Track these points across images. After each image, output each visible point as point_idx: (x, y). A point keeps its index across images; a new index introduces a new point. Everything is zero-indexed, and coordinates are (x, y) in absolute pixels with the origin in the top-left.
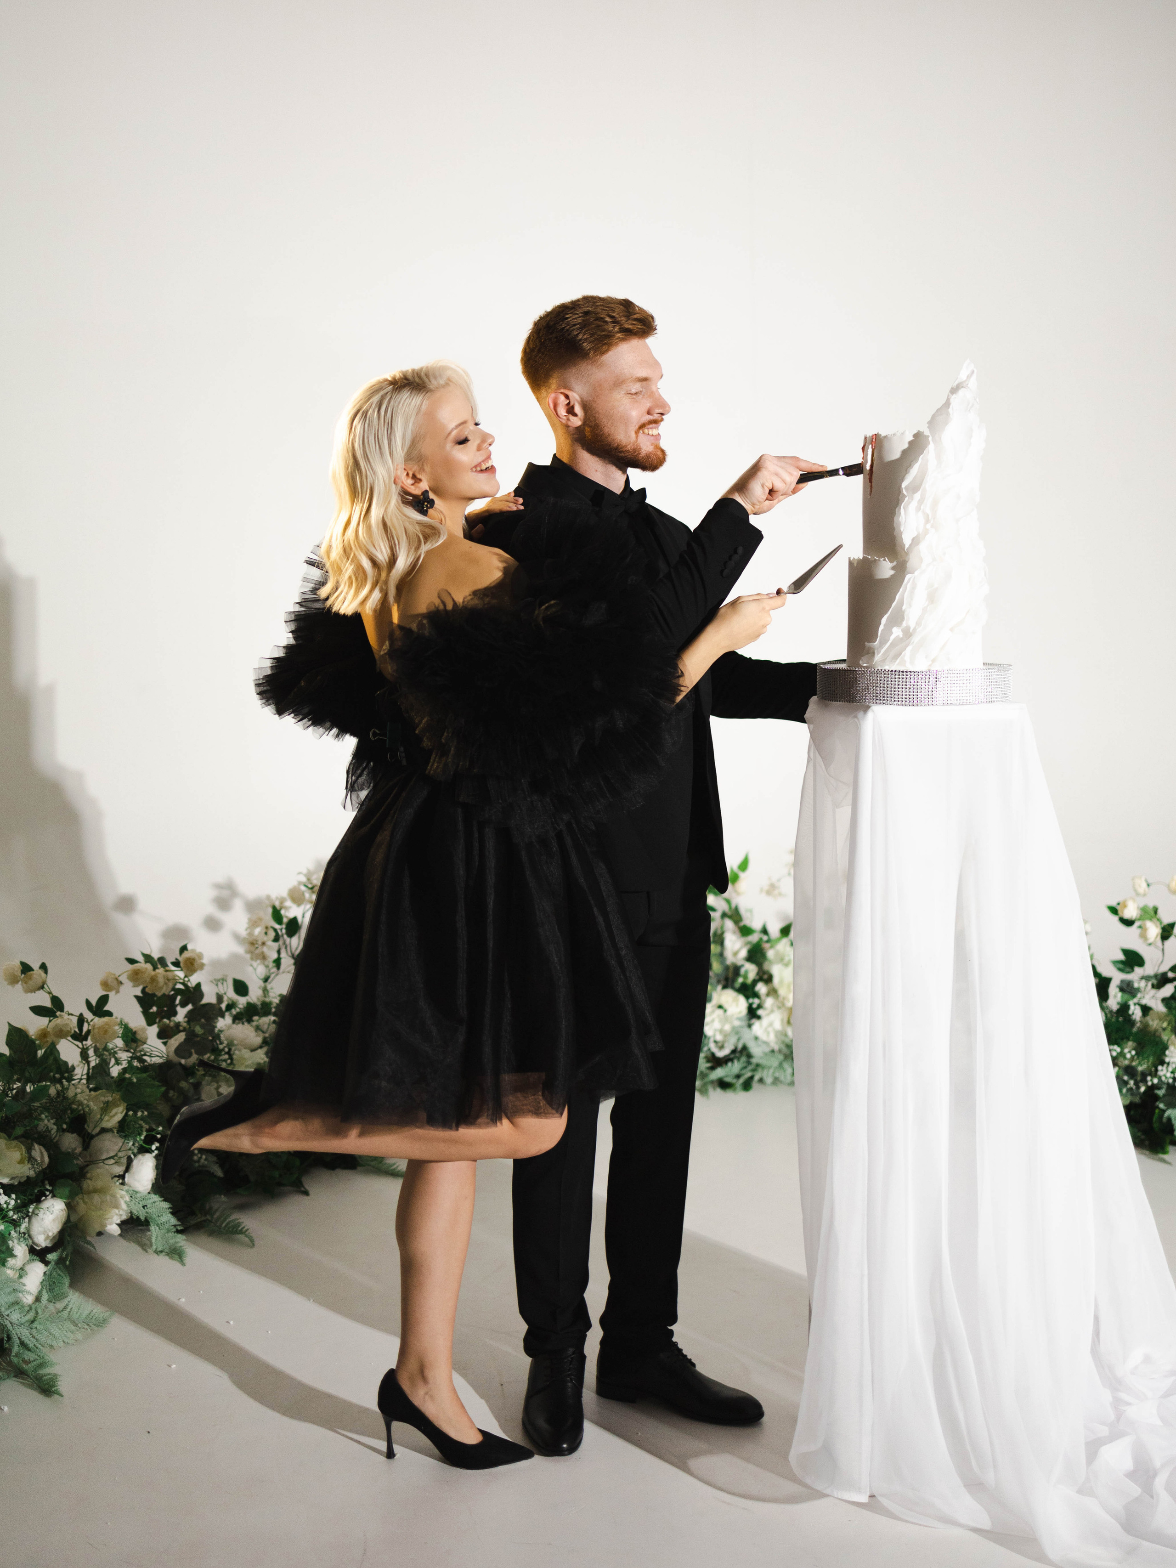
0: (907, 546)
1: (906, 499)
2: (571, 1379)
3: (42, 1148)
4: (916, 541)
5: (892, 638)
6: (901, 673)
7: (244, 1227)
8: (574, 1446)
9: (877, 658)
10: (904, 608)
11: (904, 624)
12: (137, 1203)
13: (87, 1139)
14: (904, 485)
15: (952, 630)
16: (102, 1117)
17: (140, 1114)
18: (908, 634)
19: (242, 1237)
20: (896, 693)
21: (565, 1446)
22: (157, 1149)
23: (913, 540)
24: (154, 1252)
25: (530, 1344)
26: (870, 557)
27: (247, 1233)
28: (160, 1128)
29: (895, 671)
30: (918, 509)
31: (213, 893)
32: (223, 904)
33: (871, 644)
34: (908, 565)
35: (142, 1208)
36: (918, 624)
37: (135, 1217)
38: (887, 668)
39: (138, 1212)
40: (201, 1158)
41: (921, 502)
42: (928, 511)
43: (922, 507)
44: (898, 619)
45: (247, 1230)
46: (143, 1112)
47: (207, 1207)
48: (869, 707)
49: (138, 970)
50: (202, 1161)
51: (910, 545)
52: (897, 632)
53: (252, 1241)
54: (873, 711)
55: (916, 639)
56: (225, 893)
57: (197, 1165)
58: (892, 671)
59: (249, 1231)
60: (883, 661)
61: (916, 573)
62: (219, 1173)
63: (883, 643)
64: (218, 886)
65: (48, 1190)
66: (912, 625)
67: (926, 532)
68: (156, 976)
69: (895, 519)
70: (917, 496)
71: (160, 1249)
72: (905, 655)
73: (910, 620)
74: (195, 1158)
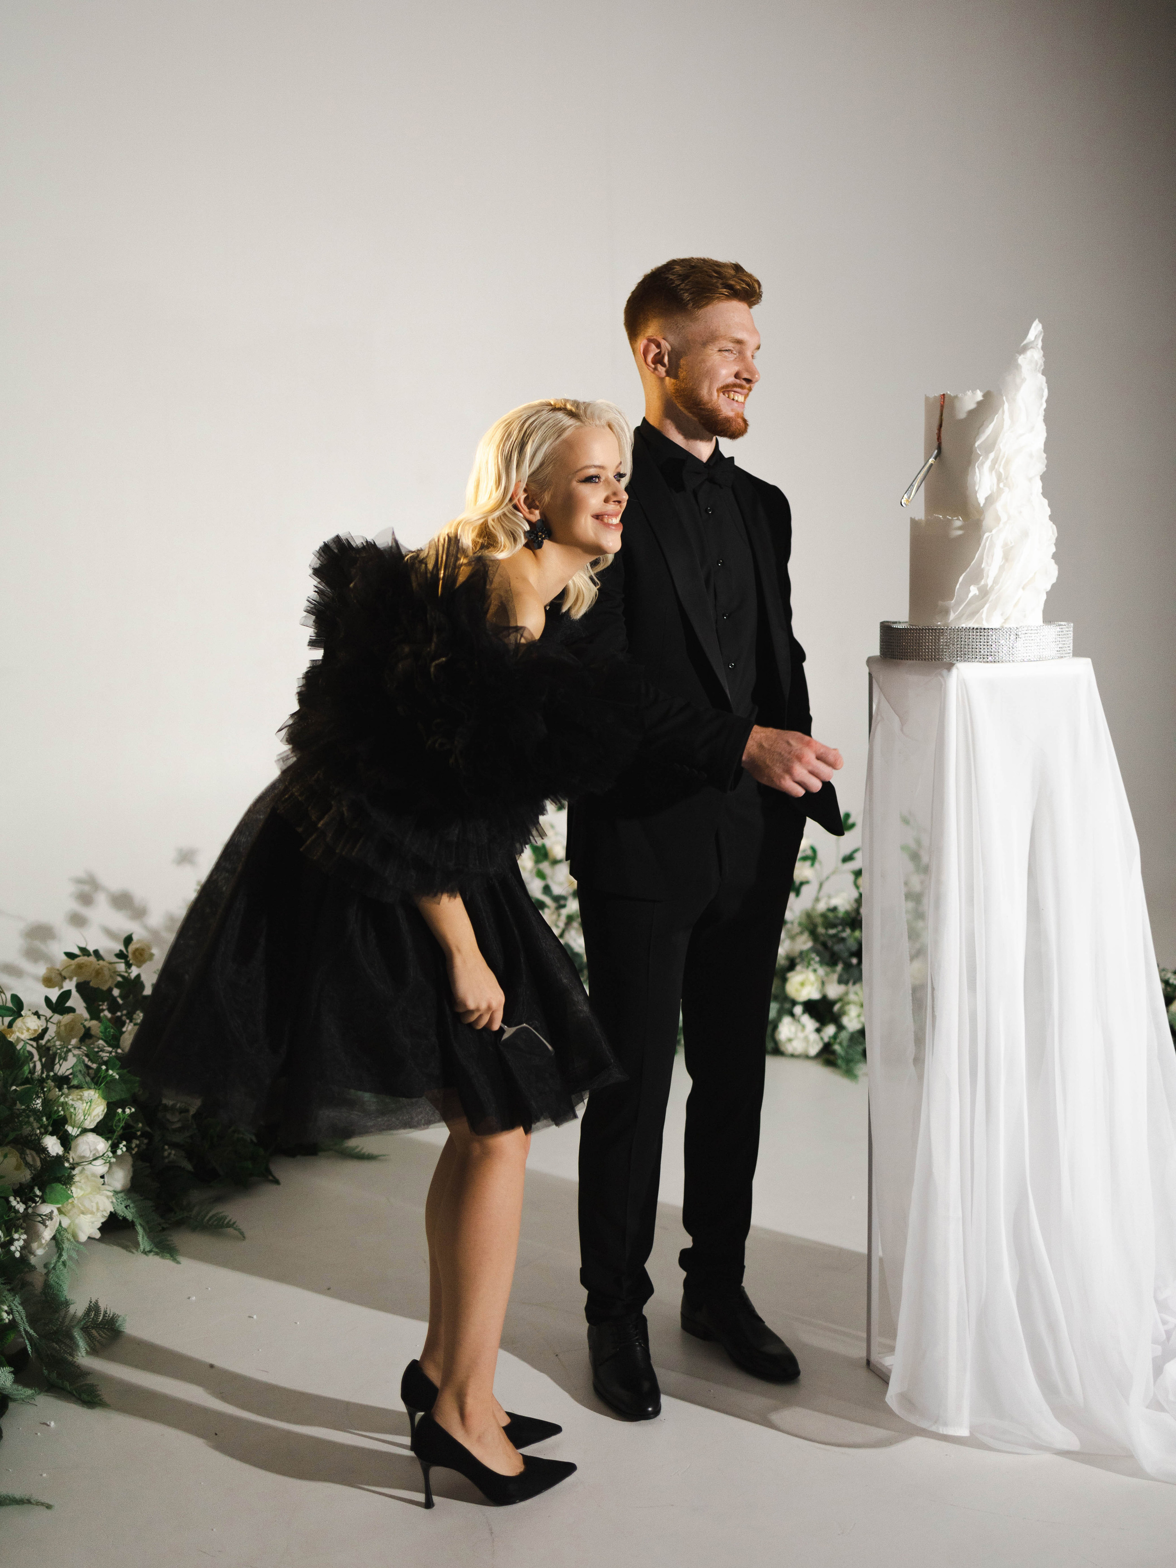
0: (982, 505)
1: (981, 458)
2: (640, 1344)
3: (32, 1151)
4: (990, 500)
5: (970, 595)
6: (982, 630)
7: (231, 1220)
9: (952, 616)
10: (983, 566)
11: (983, 583)
12: (119, 1204)
13: (66, 1141)
14: (976, 445)
15: (1023, 588)
16: (85, 1117)
18: (984, 593)
19: (230, 1230)
20: (978, 650)
22: (137, 1146)
23: (987, 499)
24: (142, 1252)
26: (941, 516)
27: (235, 1226)
28: (140, 1125)
29: (977, 629)
30: (992, 468)
31: (71, 888)
32: (86, 899)
33: (947, 603)
34: (984, 523)
35: (125, 1209)
36: (995, 582)
37: (120, 1218)
38: (964, 626)
39: (123, 1212)
40: (170, 1154)
41: (995, 462)
42: (1001, 470)
43: (996, 467)
44: (977, 577)
45: (234, 1223)
47: (185, 1203)
48: (952, 665)
50: (172, 1156)
51: (985, 504)
52: (974, 590)
53: (242, 1234)
54: (957, 668)
55: (992, 597)
56: (86, 888)
57: (166, 1161)
58: (973, 628)
59: (236, 1224)
60: (959, 618)
61: (994, 531)
62: (189, 1167)
63: (958, 604)
64: (79, 881)
65: (37, 1196)
66: (990, 582)
67: (1000, 491)
68: (101, 969)
69: (969, 478)
70: (992, 455)
71: (148, 1249)
72: (983, 612)
73: (989, 580)
74: (166, 1154)
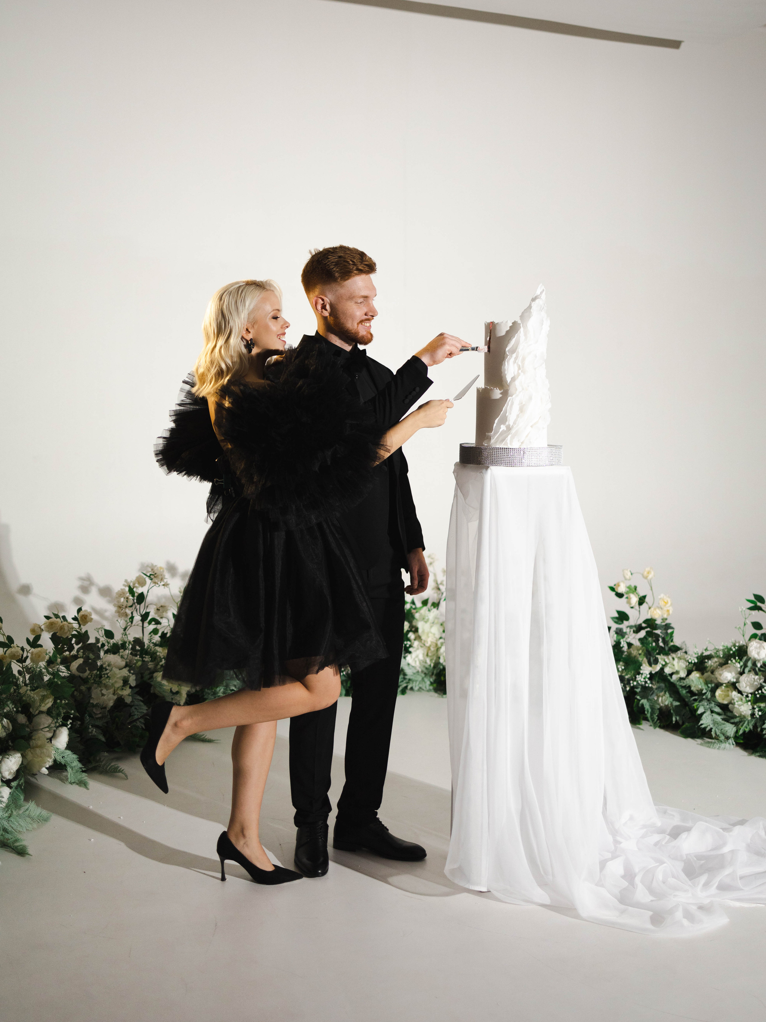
0: (508, 382)
1: (508, 357)
2: (321, 838)
3: (8, 720)
4: (513, 379)
5: (501, 430)
6: (505, 449)
7: (121, 768)
8: (324, 872)
9: (492, 441)
10: (507, 415)
11: (507, 423)
12: (59, 755)
13: (30, 717)
14: (507, 350)
15: (532, 427)
16: (41, 704)
17: (63, 702)
18: (509, 429)
19: (120, 774)
20: (503, 460)
21: (320, 871)
22: (70, 723)
23: (512, 378)
24: (69, 783)
25: (298, 820)
26: (489, 387)
27: (123, 772)
28: (73, 712)
29: (502, 448)
30: (515, 362)
31: (78, 583)
32: (85, 589)
33: (489, 434)
34: (509, 392)
35: (62, 758)
36: (514, 423)
37: (58, 763)
38: (498, 446)
39: (60, 760)
40: (93, 730)
41: (516, 358)
42: (520, 363)
43: (517, 361)
44: (504, 420)
45: (123, 770)
46: (65, 701)
47: (98, 758)
48: (488, 467)
49: (53, 622)
50: (94, 732)
51: (510, 381)
52: (503, 427)
53: (126, 776)
54: (491, 469)
55: (513, 431)
56: (86, 583)
57: (91, 734)
58: (501, 448)
59: (124, 770)
60: (496, 442)
61: (514, 396)
62: (103, 739)
63: (495, 434)
64: (82, 579)
65: (10, 746)
66: (511, 424)
67: (519, 374)
68: (63, 626)
69: (502, 367)
70: (514, 355)
71: (73, 781)
72: (507, 440)
73: (511, 421)
74: (90, 730)
